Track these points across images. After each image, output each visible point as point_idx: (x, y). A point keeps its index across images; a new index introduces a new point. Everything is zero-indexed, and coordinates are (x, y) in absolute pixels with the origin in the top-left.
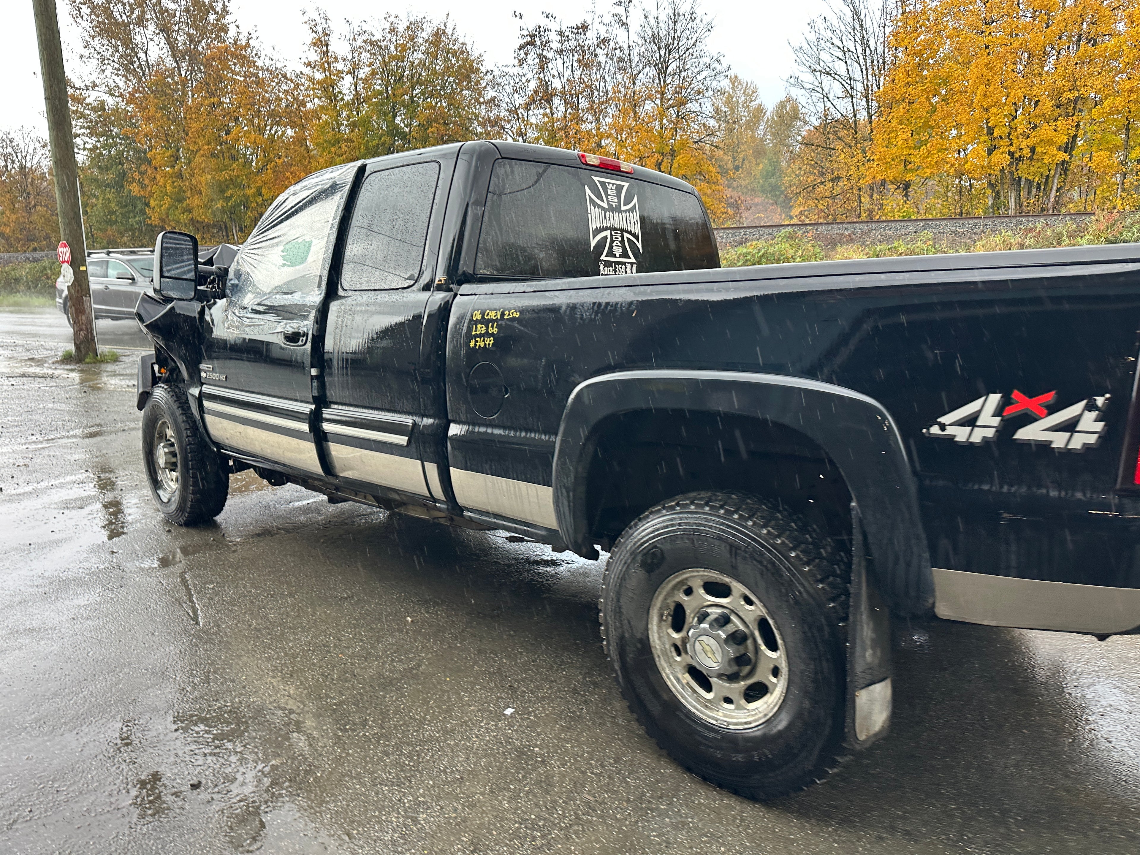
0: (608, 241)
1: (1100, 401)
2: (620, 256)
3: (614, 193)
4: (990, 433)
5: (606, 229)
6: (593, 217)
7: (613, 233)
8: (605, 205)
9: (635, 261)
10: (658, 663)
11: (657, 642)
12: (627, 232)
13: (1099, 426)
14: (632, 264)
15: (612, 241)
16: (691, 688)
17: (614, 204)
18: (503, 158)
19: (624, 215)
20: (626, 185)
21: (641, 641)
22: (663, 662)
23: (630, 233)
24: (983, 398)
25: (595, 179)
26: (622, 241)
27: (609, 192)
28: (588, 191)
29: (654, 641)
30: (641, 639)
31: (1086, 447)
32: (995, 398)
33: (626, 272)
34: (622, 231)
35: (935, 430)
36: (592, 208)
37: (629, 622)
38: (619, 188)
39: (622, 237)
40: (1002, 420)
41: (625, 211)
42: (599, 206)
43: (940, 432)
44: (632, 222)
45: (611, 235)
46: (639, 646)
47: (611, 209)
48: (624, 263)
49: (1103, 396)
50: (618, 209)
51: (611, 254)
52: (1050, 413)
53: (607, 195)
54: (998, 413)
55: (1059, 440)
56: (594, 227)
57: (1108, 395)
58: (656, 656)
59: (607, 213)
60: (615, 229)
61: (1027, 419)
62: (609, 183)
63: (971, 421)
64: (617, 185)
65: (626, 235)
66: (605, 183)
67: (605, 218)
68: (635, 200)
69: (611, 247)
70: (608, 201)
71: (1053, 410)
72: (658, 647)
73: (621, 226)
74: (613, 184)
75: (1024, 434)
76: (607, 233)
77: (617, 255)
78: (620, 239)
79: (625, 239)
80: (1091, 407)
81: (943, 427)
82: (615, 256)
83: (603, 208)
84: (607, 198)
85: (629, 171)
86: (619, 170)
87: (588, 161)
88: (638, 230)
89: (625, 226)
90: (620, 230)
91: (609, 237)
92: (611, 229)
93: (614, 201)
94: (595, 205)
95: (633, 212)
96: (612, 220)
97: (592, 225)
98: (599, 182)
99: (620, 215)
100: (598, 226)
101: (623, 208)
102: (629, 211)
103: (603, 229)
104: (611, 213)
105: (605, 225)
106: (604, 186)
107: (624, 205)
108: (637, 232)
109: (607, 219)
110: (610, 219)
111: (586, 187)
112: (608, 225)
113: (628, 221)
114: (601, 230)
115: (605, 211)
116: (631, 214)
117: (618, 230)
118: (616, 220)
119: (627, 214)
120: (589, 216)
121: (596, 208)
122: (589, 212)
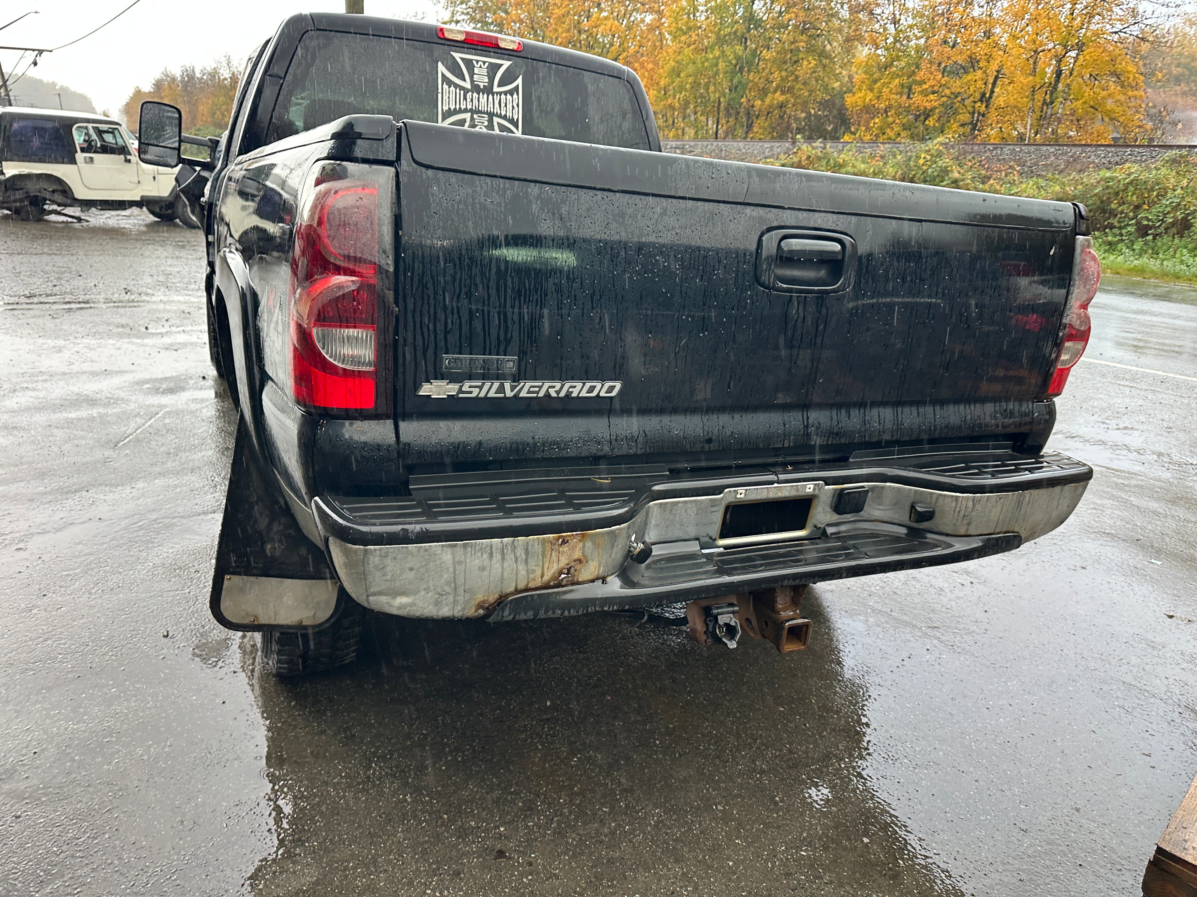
0: (467, 125)
3: (485, 72)
5: (466, 111)
6: (445, 98)
7: (475, 116)
8: (468, 85)
12: (500, 116)
15: (473, 126)
17: (481, 84)
18: (317, 29)
19: (497, 98)
20: (506, 64)
23: (505, 118)
25: (457, 56)
26: (491, 127)
27: (476, 71)
28: (441, 68)
34: (491, 115)
36: (445, 86)
38: (493, 69)
39: (491, 121)
41: (499, 93)
42: (456, 86)
44: (509, 106)
45: (473, 119)
47: (476, 88)
50: (488, 90)
56: (446, 108)
59: (469, 94)
60: (479, 112)
62: (477, 61)
64: (490, 63)
65: (496, 120)
66: (472, 60)
67: (465, 98)
68: (519, 81)
70: (472, 81)
73: (490, 108)
74: (484, 63)
76: (468, 116)
78: (487, 124)
79: (495, 124)
83: (462, 88)
84: (471, 78)
85: (516, 48)
86: (497, 46)
87: (447, 35)
88: (518, 115)
89: (497, 110)
90: (487, 113)
91: (468, 120)
92: (472, 112)
93: (482, 80)
94: (450, 83)
95: (512, 95)
96: (475, 102)
97: (443, 106)
98: (462, 59)
99: (491, 97)
100: (452, 108)
101: (496, 89)
102: (506, 93)
103: (460, 111)
104: (475, 94)
105: (463, 107)
106: (469, 64)
107: (499, 85)
108: (515, 118)
109: (469, 100)
110: (472, 100)
111: (440, 64)
112: (469, 107)
113: (503, 105)
114: (456, 112)
115: (466, 91)
116: (509, 96)
117: (484, 113)
118: (483, 101)
119: (503, 96)
120: (440, 96)
121: (452, 88)
122: (440, 91)
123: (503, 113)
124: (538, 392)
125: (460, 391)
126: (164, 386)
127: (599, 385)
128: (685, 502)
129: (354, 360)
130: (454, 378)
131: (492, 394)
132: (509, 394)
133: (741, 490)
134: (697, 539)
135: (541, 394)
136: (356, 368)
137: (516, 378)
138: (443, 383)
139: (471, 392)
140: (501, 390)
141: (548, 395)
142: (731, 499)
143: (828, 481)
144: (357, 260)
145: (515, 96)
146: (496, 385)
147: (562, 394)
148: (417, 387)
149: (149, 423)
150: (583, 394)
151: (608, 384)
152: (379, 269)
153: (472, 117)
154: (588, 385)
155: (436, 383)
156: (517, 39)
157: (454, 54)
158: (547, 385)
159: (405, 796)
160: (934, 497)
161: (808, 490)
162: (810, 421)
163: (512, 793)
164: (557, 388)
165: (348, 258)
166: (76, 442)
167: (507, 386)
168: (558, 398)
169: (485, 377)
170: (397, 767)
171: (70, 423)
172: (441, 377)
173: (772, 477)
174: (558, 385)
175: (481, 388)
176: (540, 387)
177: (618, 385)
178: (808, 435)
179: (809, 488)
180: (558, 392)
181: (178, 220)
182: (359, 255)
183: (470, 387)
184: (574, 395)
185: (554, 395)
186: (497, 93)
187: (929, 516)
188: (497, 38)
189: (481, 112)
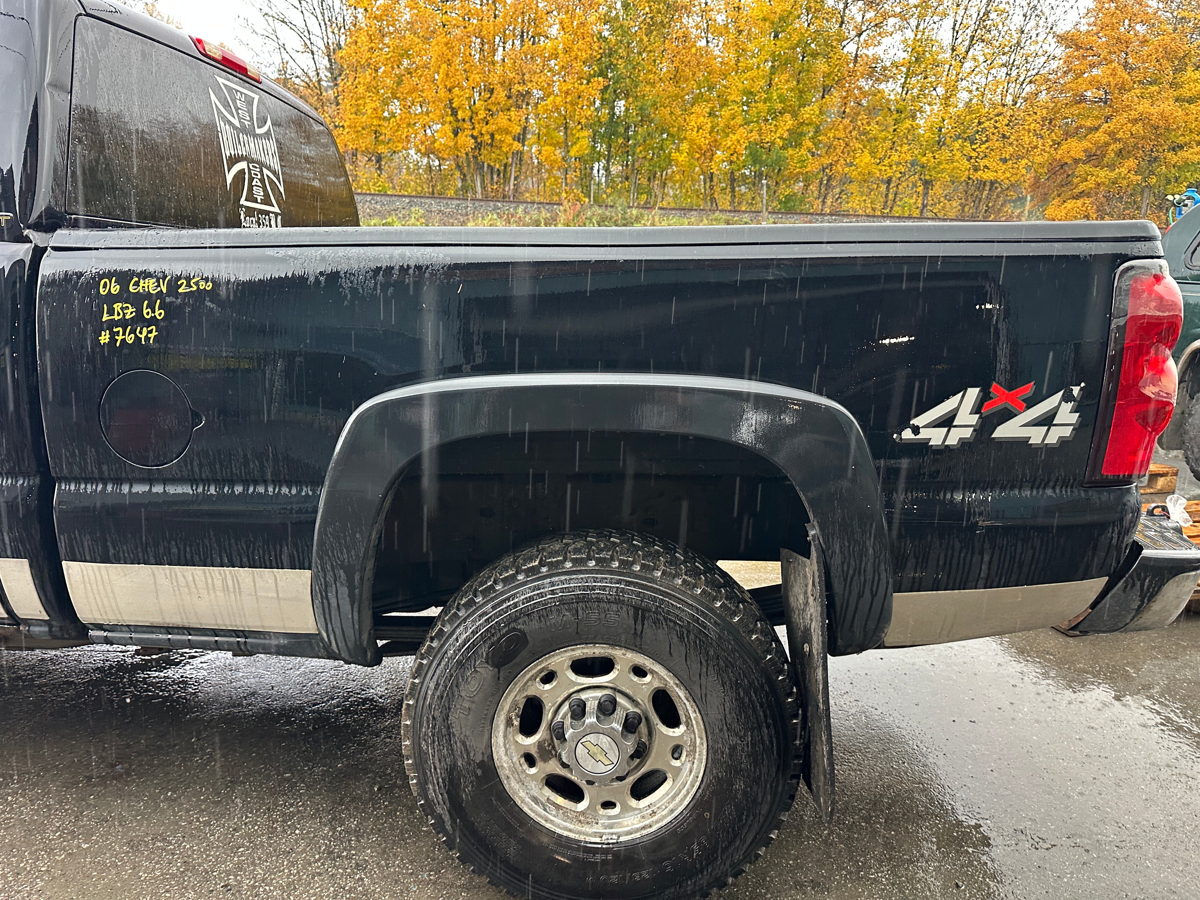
0: (246, 177)
1: (1076, 390)
2: (262, 202)
3: (244, 106)
4: (967, 433)
5: (242, 158)
6: (225, 139)
7: (251, 165)
8: (237, 123)
9: (278, 211)
10: (507, 787)
11: (505, 758)
12: (266, 167)
13: (1074, 418)
14: (276, 214)
15: (251, 179)
16: (554, 804)
17: (246, 124)
18: (88, 15)
19: (260, 143)
20: (257, 98)
21: (482, 765)
22: (513, 783)
23: (270, 168)
24: (961, 394)
25: (219, 80)
26: (262, 180)
27: (238, 104)
28: (212, 97)
29: (499, 759)
30: (482, 762)
31: (1063, 441)
32: (973, 393)
33: (271, 226)
34: (261, 165)
35: (907, 434)
36: (222, 124)
37: (464, 744)
38: (250, 103)
39: (262, 173)
40: (980, 418)
42: (230, 123)
43: (913, 436)
44: (270, 154)
45: (249, 170)
46: (479, 772)
47: (244, 128)
48: (267, 213)
49: (1079, 385)
50: (252, 132)
51: (251, 198)
52: (1029, 407)
53: (237, 109)
54: (977, 410)
55: (1036, 436)
56: (228, 155)
57: (1083, 384)
58: (503, 778)
59: (241, 135)
60: (253, 161)
61: (1007, 415)
62: (237, 91)
63: (947, 422)
64: (245, 96)
65: (265, 171)
66: (231, 88)
67: (239, 142)
68: (269, 122)
69: (251, 187)
70: (239, 118)
71: (1031, 403)
72: (505, 765)
73: (258, 156)
74: (241, 93)
75: (1002, 432)
76: (243, 165)
77: (259, 201)
78: (259, 177)
79: (265, 177)
80: (1068, 398)
81: (916, 430)
82: (256, 201)
84: (238, 114)
86: (246, 74)
87: (207, 50)
88: (277, 165)
89: (263, 158)
90: (257, 162)
91: (247, 171)
92: (247, 160)
93: (245, 118)
94: (224, 119)
95: (269, 139)
96: (247, 146)
97: (225, 152)
98: (224, 85)
99: (256, 140)
100: (233, 153)
101: (257, 131)
102: (264, 137)
103: (239, 159)
104: (245, 136)
105: (240, 153)
106: (231, 93)
107: (258, 127)
108: (277, 169)
109: (242, 144)
110: (244, 145)
111: (209, 90)
112: (244, 153)
113: (265, 152)
114: (236, 159)
115: (238, 131)
116: (267, 141)
117: (255, 162)
118: (252, 146)
119: (263, 141)
120: (220, 136)
121: (227, 125)
122: (219, 129)
123: (268, 163)
145: (271, 141)
153: (248, 166)
157: (218, 78)
186: (259, 136)
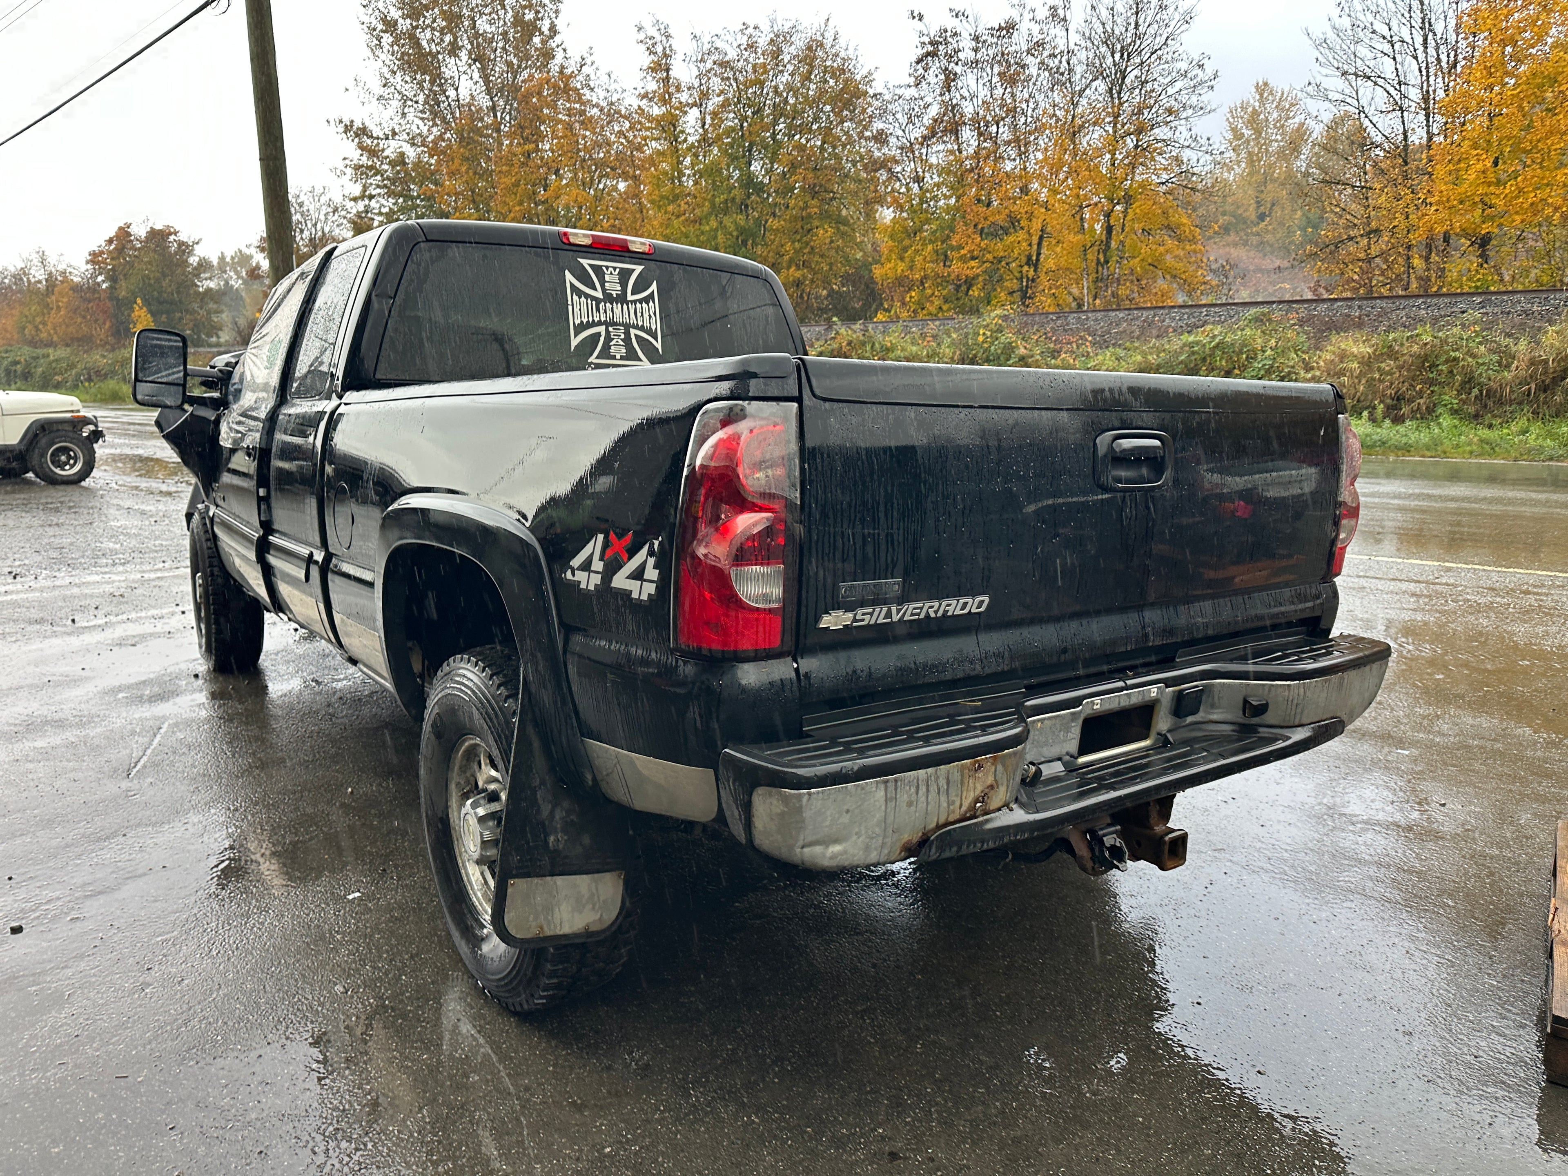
0: (602, 339)
1: (656, 545)
2: (622, 358)
3: (616, 279)
4: (599, 580)
5: (600, 323)
6: (576, 310)
7: (611, 329)
8: (599, 294)
9: (652, 364)
11: (457, 822)
12: (636, 327)
13: (656, 574)
17: (614, 293)
18: (428, 241)
19: (632, 308)
20: (639, 269)
21: (442, 821)
22: (461, 846)
23: (642, 328)
24: (594, 539)
25: (585, 262)
26: (627, 340)
27: (607, 278)
28: (569, 276)
29: (454, 821)
30: (442, 817)
31: (650, 598)
32: (600, 540)
34: (627, 327)
35: (569, 575)
36: (575, 298)
38: (625, 275)
39: (627, 334)
40: (605, 565)
41: (635, 302)
42: (587, 296)
43: (572, 578)
44: (646, 315)
45: (608, 332)
47: (608, 298)
49: (657, 539)
50: (622, 299)
51: (606, 355)
53: (603, 282)
54: (602, 557)
55: (635, 589)
56: (578, 322)
57: (660, 539)
58: (454, 838)
59: (602, 305)
60: (614, 324)
61: (618, 565)
62: (607, 268)
63: (588, 566)
64: (621, 269)
65: (633, 332)
66: (601, 266)
67: (598, 310)
68: (654, 287)
69: (607, 346)
70: (604, 290)
72: (457, 828)
73: (626, 319)
74: (615, 268)
75: (616, 581)
76: (602, 329)
77: (618, 357)
78: (623, 336)
79: (633, 337)
80: (651, 552)
81: (573, 572)
82: (614, 358)
83: (593, 298)
84: (603, 286)
85: (647, 250)
86: (627, 250)
87: (572, 240)
88: (656, 324)
89: (633, 320)
90: (623, 324)
91: (603, 334)
92: (605, 322)
93: (615, 289)
94: (580, 293)
95: (648, 304)
96: (609, 312)
97: (575, 319)
98: (590, 265)
99: (625, 306)
100: (585, 320)
101: (630, 297)
102: (641, 301)
103: (594, 324)
104: (608, 305)
105: (596, 319)
106: (598, 270)
107: (633, 294)
108: (654, 328)
109: (602, 311)
110: (605, 312)
111: (567, 272)
112: (603, 319)
113: (639, 314)
114: (589, 325)
115: (598, 301)
116: (644, 305)
117: (619, 325)
118: (618, 312)
119: (638, 305)
120: (570, 308)
121: (583, 299)
122: (570, 302)
123: (640, 324)
124: (919, 614)
125: (855, 620)
126: (147, 692)
127: (970, 601)
128: (1049, 718)
129: (766, 598)
130: (849, 607)
131: (881, 621)
132: (896, 618)
133: (1097, 700)
134: (1059, 759)
135: (922, 616)
136: (767, 606)
137: (902, 600)
138: (840, 613)
139: (863, 620)
140: (889, 615)
141: (928, 616)
142: (1088, 711)
143: (1168, 683)
144: (772, 496)
145: (651, 304)
146: (885, 609)
147: (940, 614)
148: (818, 619)
149: (156, 741)
150: (958, 612)
151: (978, 599)
152: (789, 504)
153: (607, 329)
154: (962, 601)
155: (834, 613)
156: (648, 241)
157: (582, 261)
158: (927, 605)
159: (749, 1117)
160: (1267, 689)
161: (1153, 695)
162: (1146, 620)
163: (869, 1092)
164: (935, 608)
165: (763, 495)
166: (71, 775)
167: (894, 609)
168: (936, 618)
169: (875, 603)
170: (721, 1089)
171: (45, 754)
172: (837, 606)
173: (1121, 684)
174: (936, 604)
175: (871, 614)
176: (921, 608)
177: (986, 599)
178: (1146, 636)
179: (1154, 691)
180: (936, 612)
181: (30, 475)
182: (773, 491)
183: (863, 614)
184: (950, 614)
185: (933, 615)
186: (632, 302)
187: (1262, 709)
188: (626, 240)
189: (615, 324)
